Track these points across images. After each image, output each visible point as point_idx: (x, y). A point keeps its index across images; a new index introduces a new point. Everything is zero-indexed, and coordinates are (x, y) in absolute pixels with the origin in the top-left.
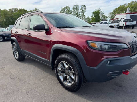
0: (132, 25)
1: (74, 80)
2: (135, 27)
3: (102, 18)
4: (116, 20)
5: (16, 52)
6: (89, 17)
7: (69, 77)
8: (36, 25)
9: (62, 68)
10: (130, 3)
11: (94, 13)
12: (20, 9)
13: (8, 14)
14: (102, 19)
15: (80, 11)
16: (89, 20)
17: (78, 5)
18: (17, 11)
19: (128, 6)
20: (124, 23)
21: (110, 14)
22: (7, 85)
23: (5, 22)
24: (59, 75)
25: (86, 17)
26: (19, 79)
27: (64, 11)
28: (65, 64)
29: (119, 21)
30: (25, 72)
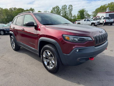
0: (110, 22)
1: (54, 64)
2: (113, 24)
3: (86, 15)
4: (98, 18)
5: (13, 43)
6: (75, 15)
7: (51, 62)
8: (27, 23)
9: (46, 55)
10: (110, 3)
11: (79, 12)
12: (18, 8)
13: (9, 13)
14: (86, 17)
15: (68, 10)
16: (75, 17)
17: (66, 5)
18: (16, 10)
19: (108, 6)
20: (104, 20)
21: (93, 12)
22: (5, 68)
23: (6, 19)
24: (44, 61)
25: (72, 15)
26: (14, 64)
27: (55, 10)
28: (48, 52)
29: (100, 19)
30: (20, 59)
